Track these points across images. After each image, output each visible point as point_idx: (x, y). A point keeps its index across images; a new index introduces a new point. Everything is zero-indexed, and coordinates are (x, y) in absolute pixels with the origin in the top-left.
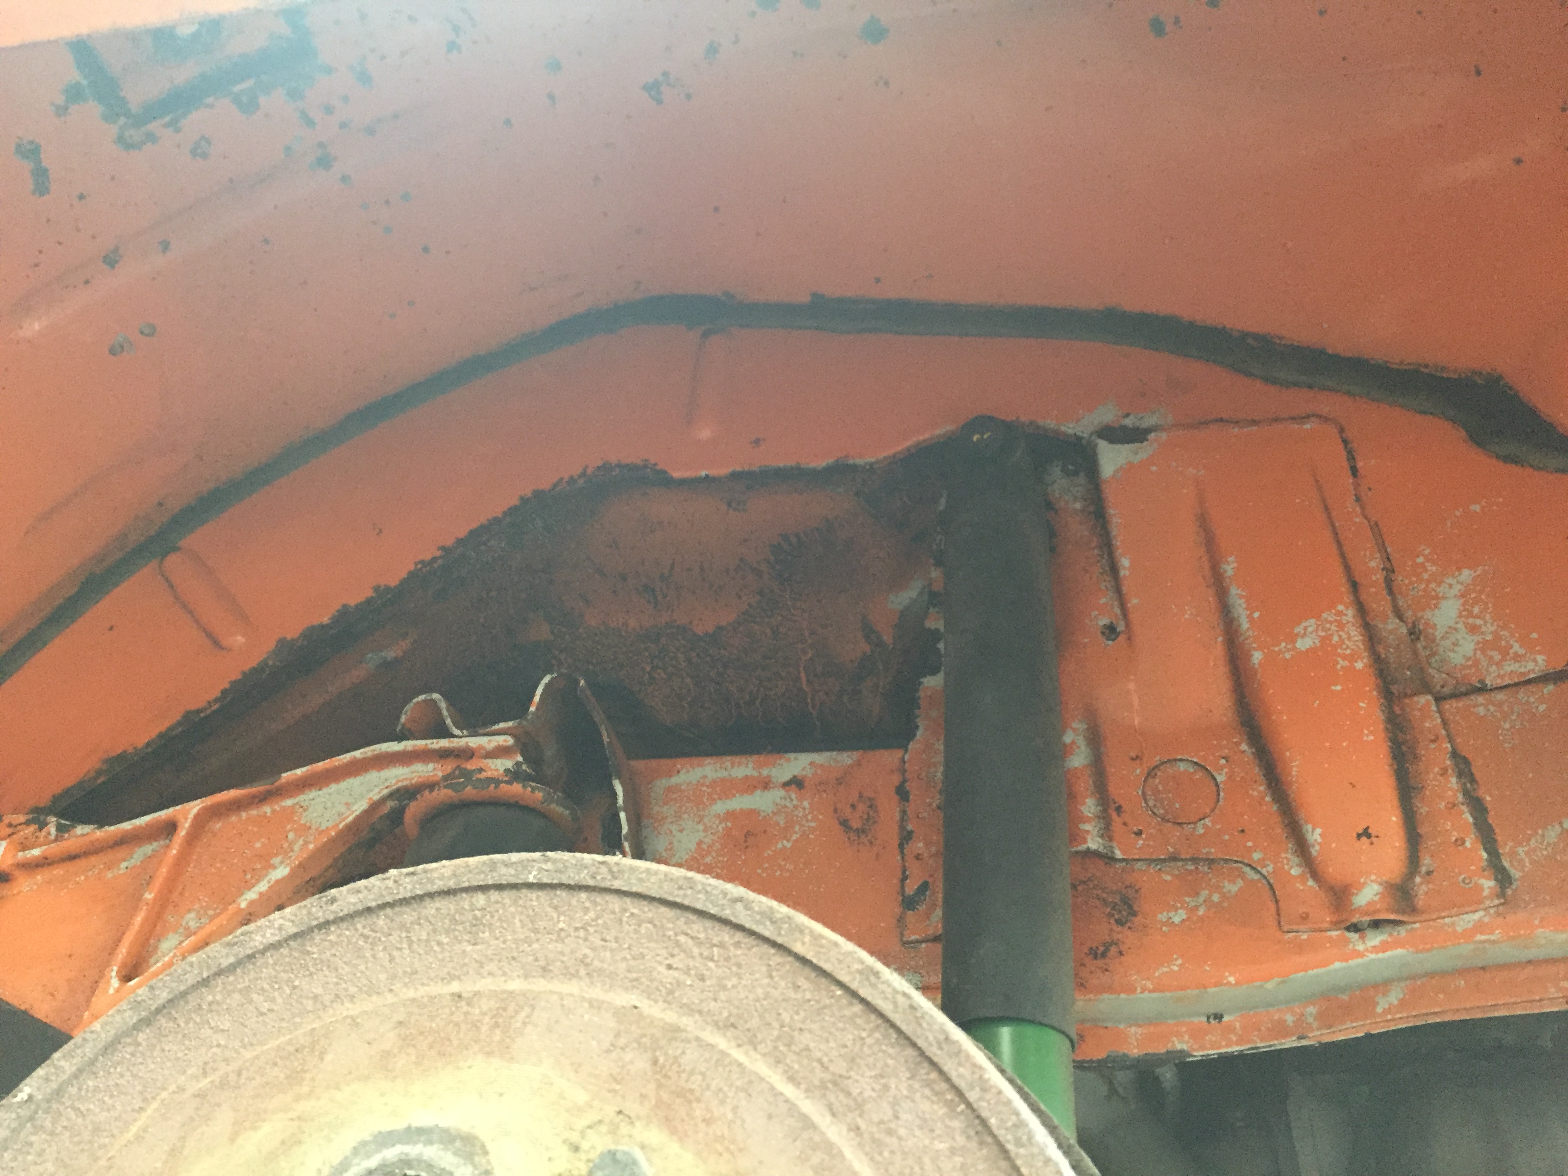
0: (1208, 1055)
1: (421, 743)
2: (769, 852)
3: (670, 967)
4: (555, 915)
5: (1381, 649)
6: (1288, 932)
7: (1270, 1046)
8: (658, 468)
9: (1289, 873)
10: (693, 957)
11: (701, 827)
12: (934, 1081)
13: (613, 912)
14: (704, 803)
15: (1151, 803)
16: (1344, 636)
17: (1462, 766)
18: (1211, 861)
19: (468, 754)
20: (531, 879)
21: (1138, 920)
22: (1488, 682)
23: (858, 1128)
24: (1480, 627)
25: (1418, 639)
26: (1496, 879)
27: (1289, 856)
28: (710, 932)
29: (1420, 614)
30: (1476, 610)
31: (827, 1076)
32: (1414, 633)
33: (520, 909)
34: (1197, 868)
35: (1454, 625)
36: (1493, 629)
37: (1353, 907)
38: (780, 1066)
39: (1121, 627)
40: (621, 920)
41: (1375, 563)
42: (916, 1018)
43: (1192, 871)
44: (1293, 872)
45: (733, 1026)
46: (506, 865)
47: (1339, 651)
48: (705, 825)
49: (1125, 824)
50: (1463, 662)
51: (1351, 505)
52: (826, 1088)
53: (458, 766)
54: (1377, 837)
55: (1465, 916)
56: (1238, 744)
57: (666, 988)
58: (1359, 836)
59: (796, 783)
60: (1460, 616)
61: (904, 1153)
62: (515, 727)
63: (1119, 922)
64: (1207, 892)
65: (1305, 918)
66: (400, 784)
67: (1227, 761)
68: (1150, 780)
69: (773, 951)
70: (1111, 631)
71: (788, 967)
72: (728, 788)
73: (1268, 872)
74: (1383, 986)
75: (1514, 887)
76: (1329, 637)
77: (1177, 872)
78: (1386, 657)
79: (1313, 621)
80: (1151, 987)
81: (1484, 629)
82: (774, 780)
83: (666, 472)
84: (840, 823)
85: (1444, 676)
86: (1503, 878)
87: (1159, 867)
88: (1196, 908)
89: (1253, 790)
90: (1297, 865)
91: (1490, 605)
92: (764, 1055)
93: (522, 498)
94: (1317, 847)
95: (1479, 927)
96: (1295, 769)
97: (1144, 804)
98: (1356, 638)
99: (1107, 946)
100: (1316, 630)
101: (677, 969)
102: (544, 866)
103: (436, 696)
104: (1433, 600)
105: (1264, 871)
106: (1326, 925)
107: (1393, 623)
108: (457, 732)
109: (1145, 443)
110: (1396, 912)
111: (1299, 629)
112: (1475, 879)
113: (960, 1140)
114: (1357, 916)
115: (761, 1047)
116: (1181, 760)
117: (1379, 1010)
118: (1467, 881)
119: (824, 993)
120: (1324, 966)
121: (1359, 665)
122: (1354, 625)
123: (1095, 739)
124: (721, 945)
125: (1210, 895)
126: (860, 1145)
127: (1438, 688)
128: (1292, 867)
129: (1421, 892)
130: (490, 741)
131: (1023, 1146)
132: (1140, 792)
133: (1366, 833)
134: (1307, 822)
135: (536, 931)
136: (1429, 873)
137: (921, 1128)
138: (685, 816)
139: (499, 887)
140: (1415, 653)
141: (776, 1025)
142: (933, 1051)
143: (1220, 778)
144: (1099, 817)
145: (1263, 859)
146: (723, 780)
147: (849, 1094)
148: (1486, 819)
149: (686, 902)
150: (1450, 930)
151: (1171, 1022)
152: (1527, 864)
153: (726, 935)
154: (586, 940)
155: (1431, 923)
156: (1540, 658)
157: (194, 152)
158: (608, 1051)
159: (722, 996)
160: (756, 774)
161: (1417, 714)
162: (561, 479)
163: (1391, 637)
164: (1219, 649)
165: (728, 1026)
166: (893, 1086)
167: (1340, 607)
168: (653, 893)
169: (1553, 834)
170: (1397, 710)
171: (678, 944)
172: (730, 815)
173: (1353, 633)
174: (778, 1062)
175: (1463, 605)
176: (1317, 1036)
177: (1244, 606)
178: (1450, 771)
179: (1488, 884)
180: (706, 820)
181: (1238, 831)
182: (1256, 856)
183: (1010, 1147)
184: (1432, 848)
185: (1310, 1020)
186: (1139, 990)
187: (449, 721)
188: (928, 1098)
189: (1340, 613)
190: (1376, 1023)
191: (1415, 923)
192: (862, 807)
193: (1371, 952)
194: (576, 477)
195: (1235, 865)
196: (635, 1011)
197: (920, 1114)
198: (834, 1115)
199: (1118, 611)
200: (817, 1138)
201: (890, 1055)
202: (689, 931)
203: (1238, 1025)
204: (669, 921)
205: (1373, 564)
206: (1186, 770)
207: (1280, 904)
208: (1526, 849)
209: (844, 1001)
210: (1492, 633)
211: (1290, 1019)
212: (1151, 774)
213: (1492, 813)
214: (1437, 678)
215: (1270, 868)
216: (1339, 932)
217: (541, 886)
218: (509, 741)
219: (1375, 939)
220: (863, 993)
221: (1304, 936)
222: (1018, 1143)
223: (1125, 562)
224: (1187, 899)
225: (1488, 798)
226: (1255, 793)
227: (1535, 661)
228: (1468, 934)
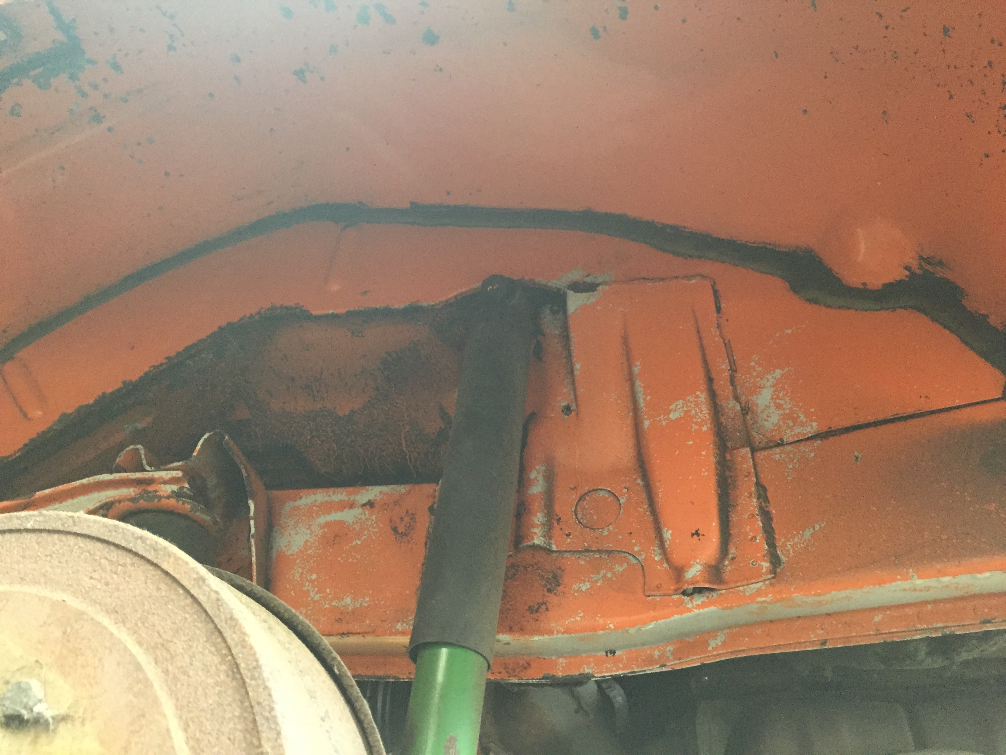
0: (604, 677)
1: (124, 475)
2: (347, 547)
3: (91, 578)
4: (37, 548)
5: (723, 419)
6: (649, 596)
7: (643, 671)
8: (304, 309)
9: (654, 559)
10: (106, 572)
11: (308, 531)
12: (219, 643)
13: (69, 546)
14: (312, 517)
15: (579, 516)
16: (698, 411)
17: (761, 492)
18: (609, 552)
19: (150, 481)
20: (29, 526)
21: (560, 589)
22: (785, 440)
23: (167, 671)
24: (782, 405)
25: (747, 413)
26: (771, 562)
27: (656, 548)
28: (120, 557)
29: (749, 398)
30: (781, 395)
31: (160, 641)
32: (746, 410)
33: (19, 544)
34: (601, 557)
35: (768, 404)
36: (790, 406)
37: (684, 580)
38: (135, 635)
39: (573, 407)
40: (72, 551)
41: (725, 366)
42: (218, 605)
43: (598, 558)
44: (656, 559)
45: (117, 612)
46: (18, 518)
47: (694, 420)
48: (311, 530)
49: (561, 529)
50: (772, 427)
51: (715, 331)
52: (158, 648)
53: (144, 490)
54: (703, 535)
55: (751, 586)
56: (635, 479)
57: (85, 589)
58: (693, 535)
59: (370, 504)
60: (772, 398)
61: (189, 685)
62: (184, 465)
63: (549, 591)
64: (605, 571)
65: (658, 587)
66: (107, 500)
67: (628, 490)
68: (581, 503)
69: (151, 568)
70: (567, 409)
71: (157, 577)
72: (327, 508)
73: (641, 558)
74: (713, 632)
75: (782, 567)
76: (689, 411)
77: (588, 559)
78: (726, 424)
79: (681, 401)
80: (563, 630)
81: (785, 406)
82: (357, 503)
83: (308, 311)
84: (392, 529)
85: (761, 436)
86: (775, 561)
87: (578, 556)
88: (596, 581)
89: (641, 508)
90: (659, 554)
91: (789, 391)
92: (128, 629)
93: (220, 327)
94: (668, 542)
95: (759, 593)
96: (660, 493)
97: (574, 517)
98: (704, 412)
99: (540, 605)
100: (683, 407)
101: (95, 579)
102: (38, 519)
103: (139, 446)
104: (757, 389)
105: (640, 559)
106: (672, 592)
107: (732, 403)
108: (148, 468)
109: (595, 292)
110: (710, 583)
111: (672, 407)
112: (759, 562)
113: (223, 676)
114: (686, 585)
115: (128, 625)
116: (601, 490)
117: (710, 648)
118: (754, 564)
119: (173, 592)
120: (668, 618)
121: (704, 429)
122: (704, 404)
123: (550, 477)
124: (124, 565)
125: (606, 573)
126: (166, 681)
127: (757, 443)
128: (656, 555)
129: (728, 570)
130: (168, 474)
131: (255, 680)
132: (573, 509)
133: (697, 533)
134: (665, 526)
135: (23, 557)
136: (733, 559)
137: (203, 670)
138: (301, 525)
139: (11, 531)
140: (745, 421)
141: (140, 611)
142: (221, 625)
143: (622, 501)
144: (544, 525)
145: (640, 550)
146: (326, 502)
147: (168, 651)
148: (771, 525)
149: (110, 540)
150: (742, 594)
151: (584, 655)
152: (791, 553)
153: (128, 559)
154: (50, 562)
155: (732, 590)
156: (814, 424)
157: (12, 113)
158: (41, 626)
159: (116, 594)
160: (346, 499)
161: (740, 459)
162: (245, 316)
163: (731, 412)
164: (629, 421)
165: (113, 611)
166: (195, 646)
167: (698, 393)
168: (93, 534)
169: (808, 534)
170: (728, 457)
171: (100, 564)
172: (328, 524)
173: (703, 409)
174: (135, 632)
175: (774, 391)
176: (672, 665)
177: (642, 392)
178: (753, 495)
179: (766, 565)
180: (312, 527)
181: (628, 534)
182: (636, 549)
183: (247, 680)
184: (738, 542)
185: (669, 654)
186: (555, 633)
187: (144, 462)
188: (212, 653)
189: (698, 397)
190: (709, 656)
191: (722, 590)
192: (407, 519)
193: (696, 609)
194: (254, 314)
195: (624, 555)
196: (63, 602)
197: (205, 663)
198: (156, 663)
199: (572, 397)
200: (141, 676)
201: (199, 628)
202: (108, 557)
203: (625, 657)
204: (98, 550)
205: (724, 367)
206: (603, 496)
207: (646, 579)
208: (791, 543)
209: (183, 597)
210: (789, 409)
211: (656, 653)
212: (582, 498)
213: (775, 521)
214: (757, 437)
215: (643, 557)
216: (678, 596)
217: (33, 531)
218: (179, 474)
219: (698, 600)
220: (193, 591)
221: (658, 599)
222: (253, 678)
223: (578, 366)
224: (592, 576)
225: (774, 512)
226: (642, 510)
227: (812, 426)
228: (752, 597)
